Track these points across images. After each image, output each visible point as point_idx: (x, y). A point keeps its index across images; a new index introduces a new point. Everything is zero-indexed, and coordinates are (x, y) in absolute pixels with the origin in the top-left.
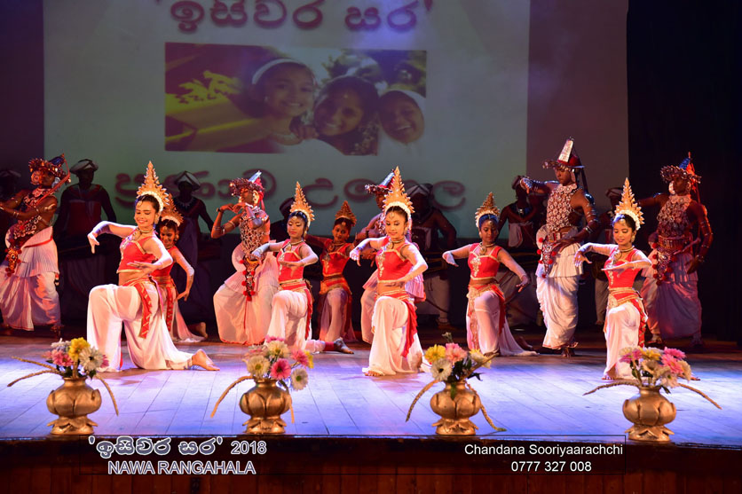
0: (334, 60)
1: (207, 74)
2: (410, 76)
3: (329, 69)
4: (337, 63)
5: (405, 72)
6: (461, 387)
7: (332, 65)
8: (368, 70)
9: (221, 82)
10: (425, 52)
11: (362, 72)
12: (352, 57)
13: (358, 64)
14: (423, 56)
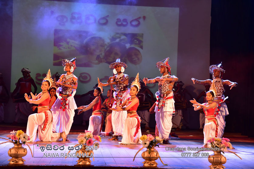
0: (112, 36)
2: (137, 42)
3: (110, 39)
5: (136, 40)
6: (152, 150)
8: (123, 40)
10: (143, 34)
11: (121, 40)
12: (118, 35)
13: (119, 38)
14: (142, 35)
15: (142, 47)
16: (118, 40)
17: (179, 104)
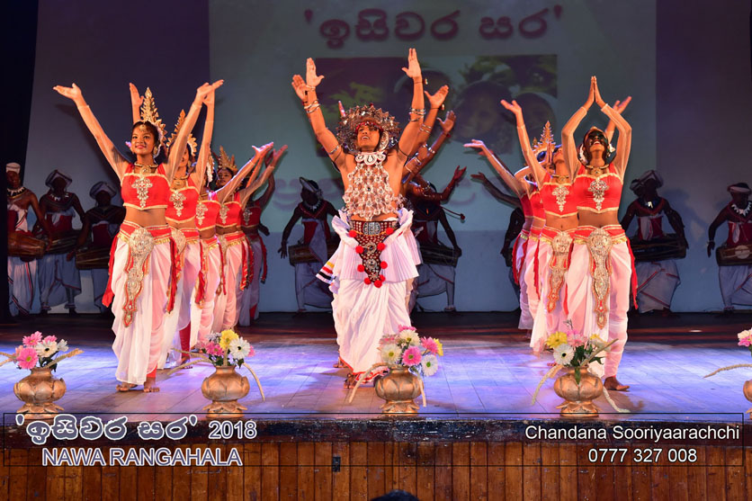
0: (470, 66)
1: (353, 85)
2: (541, 79)
3: (466, 76)
4: (472, 70)
5: (536, 75)
6: (583, 371)
7: (468, 71)
8: (501, 75)
9: (365, 92)
10: (555, 56)
11: (495, 76)
12: (486, 64)
13: (492, 70)
14: (553, 59)
15: (554, 93)
16: (486, 77)
17: (666, 244)
